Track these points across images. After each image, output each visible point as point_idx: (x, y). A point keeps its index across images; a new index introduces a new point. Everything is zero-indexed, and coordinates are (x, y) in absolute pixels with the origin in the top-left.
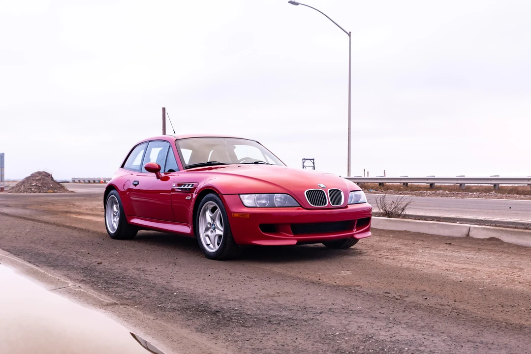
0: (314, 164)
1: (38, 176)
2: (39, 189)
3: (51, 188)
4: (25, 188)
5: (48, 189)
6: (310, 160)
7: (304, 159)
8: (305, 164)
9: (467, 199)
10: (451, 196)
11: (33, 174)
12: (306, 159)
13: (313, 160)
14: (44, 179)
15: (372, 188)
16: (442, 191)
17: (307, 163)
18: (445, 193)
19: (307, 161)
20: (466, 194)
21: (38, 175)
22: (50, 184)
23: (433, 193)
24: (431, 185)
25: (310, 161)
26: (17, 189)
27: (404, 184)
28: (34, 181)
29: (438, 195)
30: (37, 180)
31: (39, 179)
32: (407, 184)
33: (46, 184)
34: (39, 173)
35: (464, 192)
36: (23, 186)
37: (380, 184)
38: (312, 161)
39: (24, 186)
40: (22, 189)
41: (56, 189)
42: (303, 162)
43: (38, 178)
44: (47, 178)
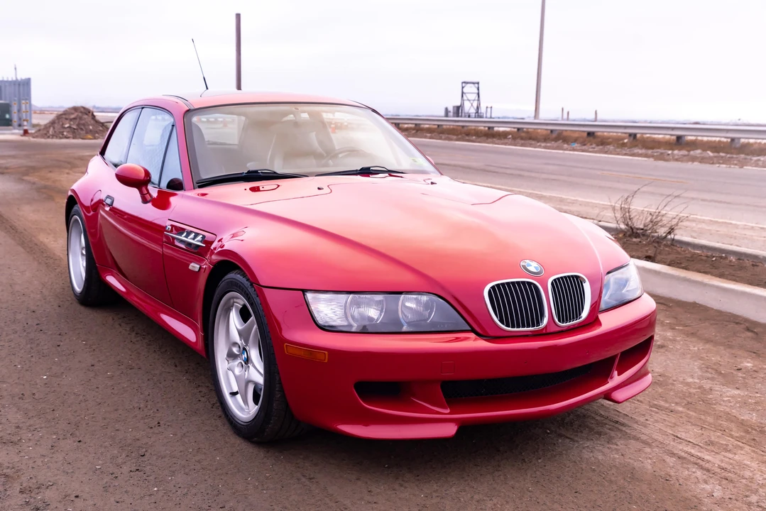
0: (478, 89)
1: (73, 114)
2: (75, 133)
3: (91, 131)
4: (55, 132)
5: (87, 133)
6: (473, 83)
7: (464, 82)
8: (465, 90)
9: (749, 169)
10: (720, 163)
11: (66, 111)
12: (467, 83)
13: (478, 83)
14: (81, 118)
15: (575, 140)
16: (699, 151)
17: (468, 89)
18: (707, 156)
19: (468, 85)
20: (745, 159)
21: (73, 111)
22: (89, 125)
23: (685, 156)
24: (679, 138)
25: (472, 85)
26: (45, 132)
27: (630, 135)
28: (68, 121)
29: (693, 159)
30: (71, 120)
31: (75, 119)
32: (635, 135)
33: (84, 125)
34: (75, 109)
35: (743, 156)
36: (51, 129)
37: (590, 134)
38: (477, 85)
39: (54, 128)
40: (51, 133)
41: (97, 132)
42: (463, 88)
43: (72, 116)
44: (86, 116)
